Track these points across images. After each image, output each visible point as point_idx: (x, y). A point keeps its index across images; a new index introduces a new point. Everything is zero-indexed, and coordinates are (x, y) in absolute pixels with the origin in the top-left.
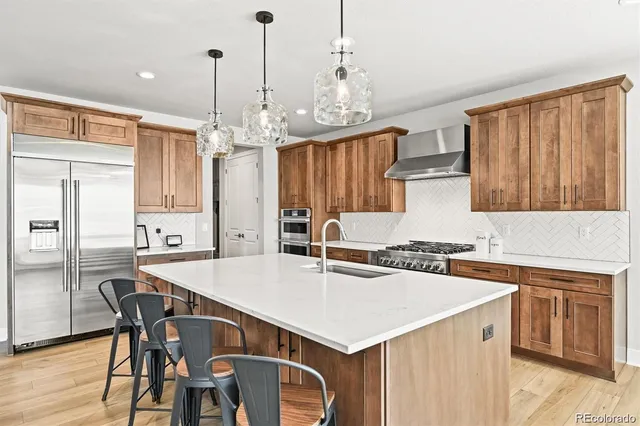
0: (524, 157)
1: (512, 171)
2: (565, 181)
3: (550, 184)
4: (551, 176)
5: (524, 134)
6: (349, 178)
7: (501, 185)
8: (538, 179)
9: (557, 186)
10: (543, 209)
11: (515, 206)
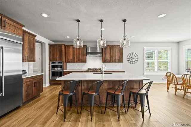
0: (111, 54)
1: (109, 56)
2: (117, 58)
3: (115, 59)
4: (115, 57)
5: (111, 51)
6: (74, 55)
7: (108, 58)
8: (113, 58)
9: (116, 59)
10: (114, 62)
11: (110, 62)
